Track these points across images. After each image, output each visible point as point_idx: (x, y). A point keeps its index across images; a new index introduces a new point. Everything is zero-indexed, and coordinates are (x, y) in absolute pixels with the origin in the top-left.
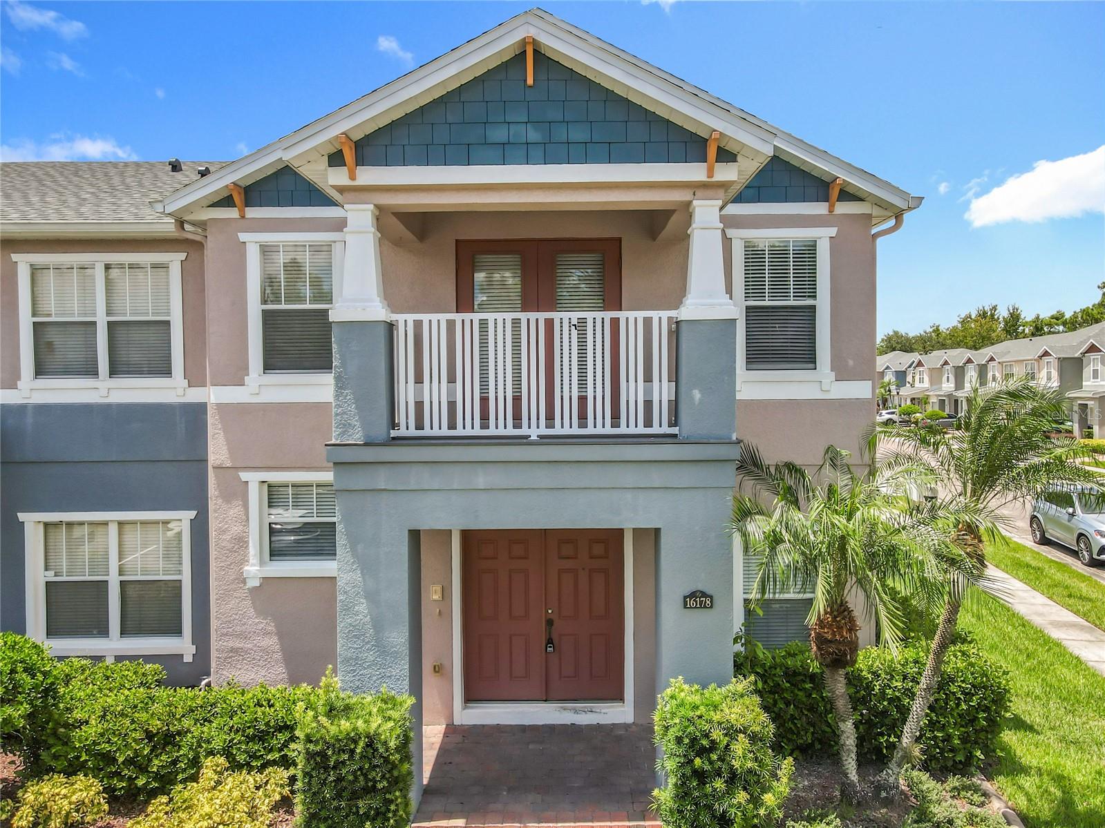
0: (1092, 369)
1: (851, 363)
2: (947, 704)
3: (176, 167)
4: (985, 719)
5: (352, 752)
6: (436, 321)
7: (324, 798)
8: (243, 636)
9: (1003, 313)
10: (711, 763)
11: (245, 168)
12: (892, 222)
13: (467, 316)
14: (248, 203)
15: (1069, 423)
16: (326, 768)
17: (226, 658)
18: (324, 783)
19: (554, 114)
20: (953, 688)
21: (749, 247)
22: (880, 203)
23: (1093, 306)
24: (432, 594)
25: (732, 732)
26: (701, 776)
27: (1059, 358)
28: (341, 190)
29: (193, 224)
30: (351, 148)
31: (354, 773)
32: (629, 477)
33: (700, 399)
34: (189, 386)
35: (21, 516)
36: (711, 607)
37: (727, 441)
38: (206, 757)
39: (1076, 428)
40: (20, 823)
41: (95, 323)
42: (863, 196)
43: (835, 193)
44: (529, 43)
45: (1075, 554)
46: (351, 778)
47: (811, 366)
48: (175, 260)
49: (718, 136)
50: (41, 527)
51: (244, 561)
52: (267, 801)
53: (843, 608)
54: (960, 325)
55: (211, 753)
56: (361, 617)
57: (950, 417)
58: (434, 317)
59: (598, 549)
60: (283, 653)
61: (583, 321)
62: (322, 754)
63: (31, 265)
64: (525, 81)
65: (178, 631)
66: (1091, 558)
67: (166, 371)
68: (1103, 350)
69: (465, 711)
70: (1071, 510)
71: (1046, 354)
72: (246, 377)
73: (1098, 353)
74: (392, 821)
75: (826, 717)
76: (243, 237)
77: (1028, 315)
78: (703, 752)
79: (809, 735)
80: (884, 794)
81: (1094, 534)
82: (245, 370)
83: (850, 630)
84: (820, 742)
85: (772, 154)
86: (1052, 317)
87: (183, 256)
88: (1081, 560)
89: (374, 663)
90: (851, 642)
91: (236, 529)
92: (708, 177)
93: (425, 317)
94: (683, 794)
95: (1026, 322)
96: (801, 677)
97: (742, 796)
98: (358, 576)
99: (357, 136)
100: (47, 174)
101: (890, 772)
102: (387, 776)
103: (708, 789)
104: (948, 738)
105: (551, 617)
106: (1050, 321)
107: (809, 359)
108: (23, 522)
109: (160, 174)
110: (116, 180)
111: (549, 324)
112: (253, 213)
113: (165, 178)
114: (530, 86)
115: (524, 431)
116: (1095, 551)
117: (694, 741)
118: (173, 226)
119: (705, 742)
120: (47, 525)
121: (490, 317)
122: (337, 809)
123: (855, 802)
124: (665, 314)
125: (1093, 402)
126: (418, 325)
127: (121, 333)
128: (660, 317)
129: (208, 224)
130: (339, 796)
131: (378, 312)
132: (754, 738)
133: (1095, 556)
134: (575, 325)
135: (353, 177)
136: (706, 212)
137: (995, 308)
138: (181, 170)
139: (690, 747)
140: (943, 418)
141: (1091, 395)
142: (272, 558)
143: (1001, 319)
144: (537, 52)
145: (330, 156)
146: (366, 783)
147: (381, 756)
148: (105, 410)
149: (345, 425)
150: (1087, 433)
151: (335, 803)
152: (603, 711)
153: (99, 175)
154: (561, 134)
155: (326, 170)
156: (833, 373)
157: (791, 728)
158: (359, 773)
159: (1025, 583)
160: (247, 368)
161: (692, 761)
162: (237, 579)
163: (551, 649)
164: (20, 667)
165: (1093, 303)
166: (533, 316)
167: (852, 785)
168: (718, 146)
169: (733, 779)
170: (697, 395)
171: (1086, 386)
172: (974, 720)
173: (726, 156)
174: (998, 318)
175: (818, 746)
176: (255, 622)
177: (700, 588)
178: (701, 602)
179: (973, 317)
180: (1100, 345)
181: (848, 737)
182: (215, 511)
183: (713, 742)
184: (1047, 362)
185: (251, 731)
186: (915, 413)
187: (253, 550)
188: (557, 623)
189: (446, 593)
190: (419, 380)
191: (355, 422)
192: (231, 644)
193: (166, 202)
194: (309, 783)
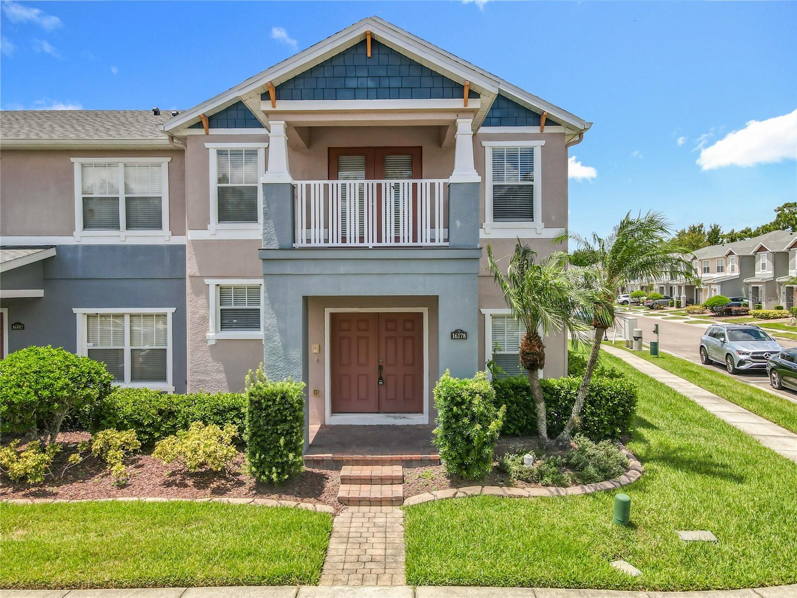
0: (761, 263)
1: (553, 218)
2: (600, 403)
3: (156, 113)
4: (622, 411)
5: (274, 400)
6: (318, 184)
7: (260, 425)
8: (204, 373)
9: (707, 229)
10: (462, 410)
11: (209, 106)
12: (577, 138)
13: (335, 182)
14: (210, 126)
15: (747, 301)
16: (261, 409)
17: (196, 386)
18: (260, 417)
19: (382, 72)
20: (604, 393)
21: (495, 152)
22: (569, 127)
23: (771, 224)
24: (314, 349)
25: (473, 394)
26: (457, 417)
27: (740, 256)
28: (267, 113)
29: (179, 139)
30: (273, 90)
31: (275, 412)
32: (422, 268)
33: (460, 226)
34: (172, 235)
35: (75, 310)
36: (466, 338)
37: (475, 248)
38: (192, 422)
39: (751, 303)
40: (96, 447)
41: (118, 198)
42: (560, 123)
43: (543, 121)
44: (369, 34)
45: (724, 367)
46: (274, 415)
47: (531, 219)
48: (165, 161)
49: (469, 84)
50: (86, 316)
51: (206, 330)
52: (228, 435)
53: (535, 336)
54: (677, 237)
55: (194, 420)
56: (276, 343)
57: (666, 298)
58: (317, 182)
59: (409, 325)
60: (228, 383)
61: (397, 185)
62: (259, 402)
63: (82, 164)
64: (367, 54)
65: (163, 378)
66: (734, 368)
67: (159, 226)
68: (768, 249)
69: (332, 417)
70: (722, 339)
71: (731, 253)
72: (208, 225)
73: (766, 252)
74: (295, 437)
75: (534, 410)
76: (207, 145)
77: (725, 230)
78: (459, 404)
79: (525, 421)
80: (561, 444)
81: (736, 353)
82: (207, 221)
83: (539, 347)
84: (531, 425)
85: (497, 93)
86: (742, 232)
87: (169, 159)
88: (728, 371)
89: (283, 368)
90: (539, 354)
91: (202, 312)
92: (465, 106)
93: (312, 182)
94: (447, 428)
95: (724, 235)
96: (520, 389)
97: (478, 427)
98: (275, 321)
99: (277, 84)
100: (79, 116)
101: (565, 432)
102: (293, 414)
103: (460, 423)
104: (601, 421)
105: (381, 364)
106: (741, 235)
107: (530, 216)
108: (76, 314)
109: (147, 116)
110: (123, 120)
111: (379, 186)
112: (214, 132)
113: (151, 118)
114: (369, 58)
115: (365, 244)
116: (736, 363)
117: (453, 398)
118: (168, 141)
119: (458, 399)
120: (89, 316)
121: (347, 182)
122: (267, 430)
123: (545, 447)
124: (442, 181)
125: (761, 286)
126: (308, 187)
127: (133, 204)
128: (439, 182)
129: (188, 137)
130: (267, 424)
131: (287, 179)
132: (485, 397)
133: (736, 367)
134: (393, 187)
135: (274, 106)
136: (465, 126)
137: (702, 226)
138: (160, 114)
139: (451, 402)
140: (660, 299)
141: (760, 281)
142: (222, 329)
143: (706, 233)
144: (373, 40)
145: (262, 95)
146: (282, 417)
147: (290, 404)
148: (123, 249)
149: (269, 239)
150: (757, 307)
151: (266, 427)
152: (411, 418)
153: (110, 116)
154: (385, 83)
155: (260, 102)
156: (543, 224)
157: (514, 417)
158: (278, 412)
159: (686, 380)
160: (209, 220)
161: (453, 409)
162: (202, 340)
163: (382, 383)
164: (93, 371)
165: (770, 222)
166: (370, 182)
167: (544, 439)
168: (469, 89)
169: (473, 419)
170: (458, 223)
171: (757, 274)
172: (616, 412)
173: (474, 95)
174: (704, 233)
175: (529, 427)
176: (214, 365)
177: (460, 327)
178: (460, 336)
179: (686, 232)
180: (766, 246)
181: (542, 412)
182: (190, 301)
183: (463, 399)
184: (732, 259)
185: (215, 411)
186: (643, 296)
187: (211, 323)
188: (385, 369)
189: (321, 349)
190: (309, 227)
191: (275, 237)
192: (199, 378)
193: (165, 124)
194: (252, 417)
